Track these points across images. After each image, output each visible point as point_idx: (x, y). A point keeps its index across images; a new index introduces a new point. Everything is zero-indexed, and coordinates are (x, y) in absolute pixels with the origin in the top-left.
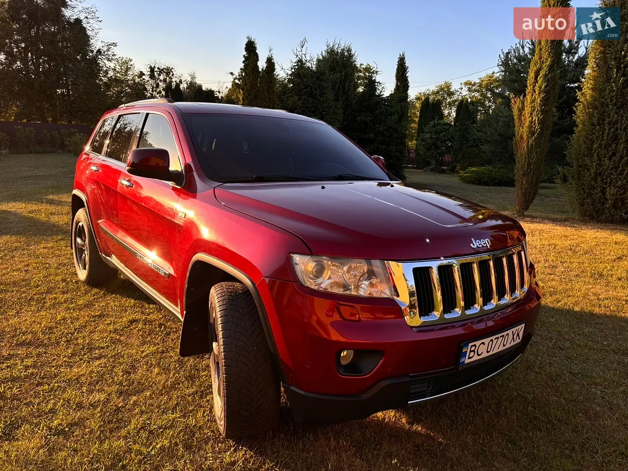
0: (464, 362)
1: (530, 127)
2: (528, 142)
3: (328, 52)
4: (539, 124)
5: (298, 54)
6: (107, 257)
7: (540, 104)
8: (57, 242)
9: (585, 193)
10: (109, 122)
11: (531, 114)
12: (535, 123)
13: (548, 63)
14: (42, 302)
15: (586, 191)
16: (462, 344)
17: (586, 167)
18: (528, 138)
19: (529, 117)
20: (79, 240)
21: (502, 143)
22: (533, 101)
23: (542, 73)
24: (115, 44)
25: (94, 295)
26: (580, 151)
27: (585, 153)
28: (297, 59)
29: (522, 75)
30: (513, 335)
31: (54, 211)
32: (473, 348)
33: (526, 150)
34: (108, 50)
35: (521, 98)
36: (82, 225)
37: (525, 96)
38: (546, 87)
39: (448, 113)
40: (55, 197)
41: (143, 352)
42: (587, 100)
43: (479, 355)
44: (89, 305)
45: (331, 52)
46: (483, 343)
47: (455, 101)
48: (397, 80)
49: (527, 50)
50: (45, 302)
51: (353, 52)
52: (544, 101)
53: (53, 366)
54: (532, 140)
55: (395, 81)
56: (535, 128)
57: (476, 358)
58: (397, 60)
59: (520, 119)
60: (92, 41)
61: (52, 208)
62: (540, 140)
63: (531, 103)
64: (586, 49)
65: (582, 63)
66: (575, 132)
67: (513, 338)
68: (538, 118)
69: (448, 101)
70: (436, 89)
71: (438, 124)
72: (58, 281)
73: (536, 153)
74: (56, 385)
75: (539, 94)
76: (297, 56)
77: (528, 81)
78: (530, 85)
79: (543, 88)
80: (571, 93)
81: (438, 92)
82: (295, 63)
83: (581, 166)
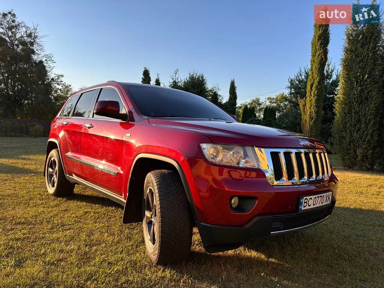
0: (301, 208)
1: (310, 115)
2: (310, 123)
3: (190, 78)
4: (315, 113)
5: (173, 78)
6: (70, 176)
7: (315, 102)
8: (31, 177)
9: (344, 153)
10: (66, 110)
11: (310, 108)
12: (313, 113)
13: (317, 80)
14: (27, 204)
15: (345, 151)
16: (300, 197)
17: (343, 137)
18: (310, 121)
19: (309, 110)
20: (50, 170)
21: (293, 128)
22: (311, 101)
23: (314, 85)
24: (62, 76)
25: (59, 201)
26: (339, 129)
27: (343, 130)
28: (173, 81)
29: (302, 90)
30: (327, 198)
31: (26, 163)
32: (306, 201)
33: (309, 128)
34: (58, 79)
35: (304, 99)
36: (54, 159)
37: (306, 98)
38: (317, 93)
39: (259, 115)
40: (26, 157)
41: (96, 226)
42: (341, 100)
43: (309, 206)
44: (57, 205)
45: (192, 78)
46: (311, 198)
47: (262, 108)
48: (230, 94)
49: (303, 77)
50: (29, 205)
51: (204, 78)
52: (317, 100)
53: (41, 234)
54: (312, 122)
55: (229, 95)
56: (313, 116)
57: (307, 207)
58: (230, 83)
59: (304, 111)
60: (49, 74)
61: (25, 162)
62: (316, 122)
63: (310, 102)
64: (337, 76)
65: (335, 84)
66: (336, 118)
67: (326, 199)
68: (315, 110)
69: (258, 108)
70: (251, 102)
71: (254, 120)
72: (35, 194)
73: (315, 130)
74: (45, 242)
75: (314, 97)
76: (173, 79)
77: (307, 90)
78: (308, 92)
79: (316, 93)
80: (330, 99)
81: (252, 103)
82: (172, 83)
83: (340, 137)
